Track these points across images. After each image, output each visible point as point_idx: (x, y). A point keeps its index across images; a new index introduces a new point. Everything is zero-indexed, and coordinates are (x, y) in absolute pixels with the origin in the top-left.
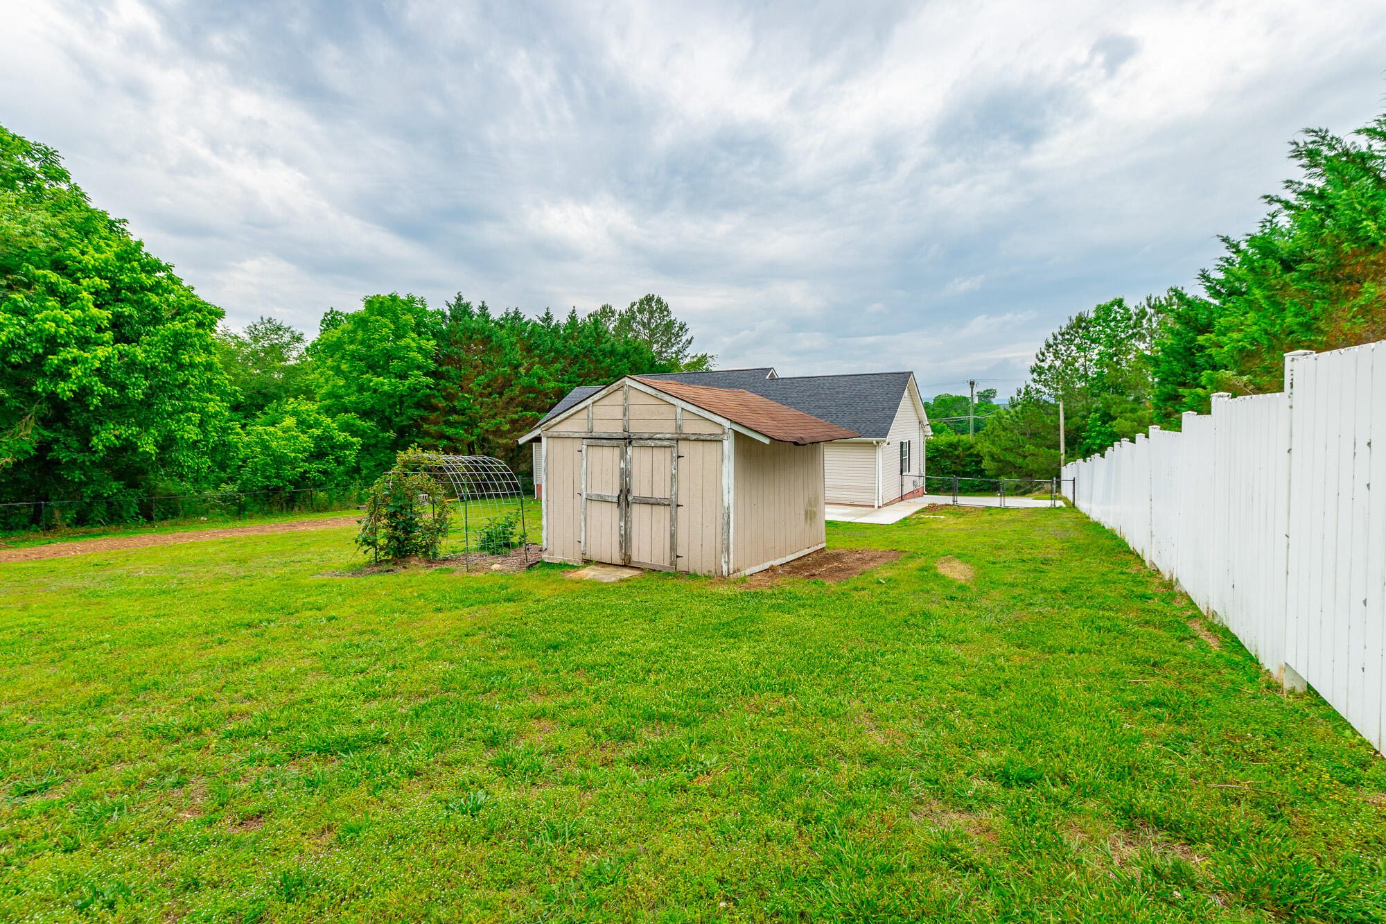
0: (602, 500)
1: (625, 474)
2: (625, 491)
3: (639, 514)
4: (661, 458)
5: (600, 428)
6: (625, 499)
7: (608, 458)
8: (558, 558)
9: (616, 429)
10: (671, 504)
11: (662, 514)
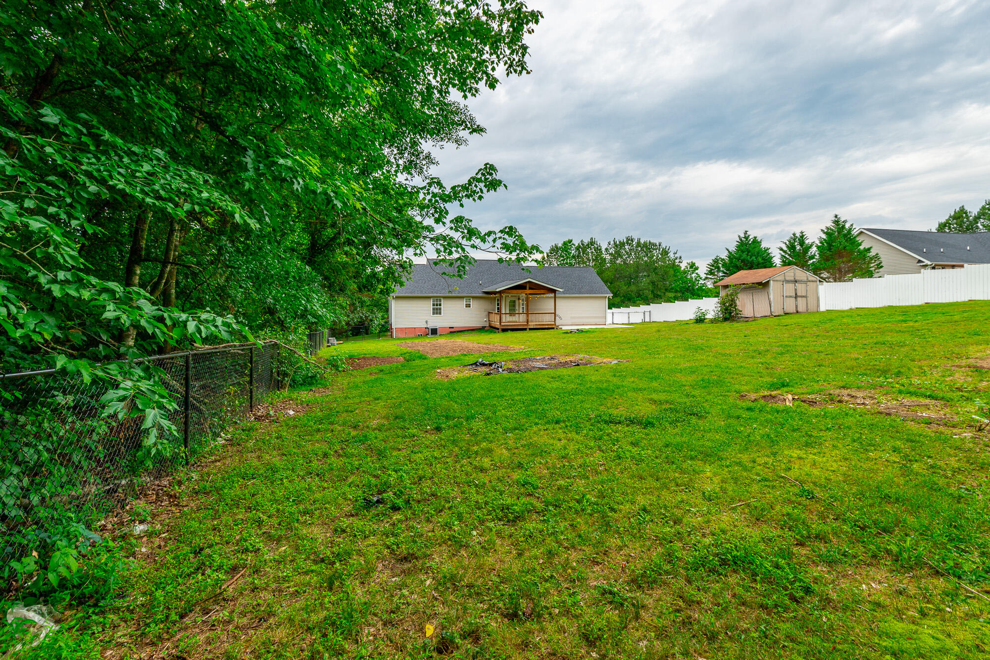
0: (791, 297)
1: (796, 290)
2: (796, 294)
3: (799, 299)
4: (804, 285)
5: (788, 278)
6: (796, 297)
7: (791, 286)
8: (777, 314)
9: (792, 279)
10: (806, 297)
11: (804, 299)
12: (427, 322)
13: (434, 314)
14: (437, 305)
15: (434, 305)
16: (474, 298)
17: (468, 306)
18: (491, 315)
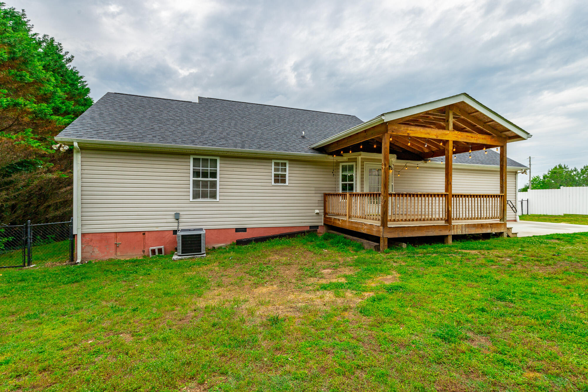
12: (177, 217)
13: (196, 195)
14: (205, 175)
15: (196, 174)
16: (296, 161)
17: (280, 179)
18: (330, 199)
